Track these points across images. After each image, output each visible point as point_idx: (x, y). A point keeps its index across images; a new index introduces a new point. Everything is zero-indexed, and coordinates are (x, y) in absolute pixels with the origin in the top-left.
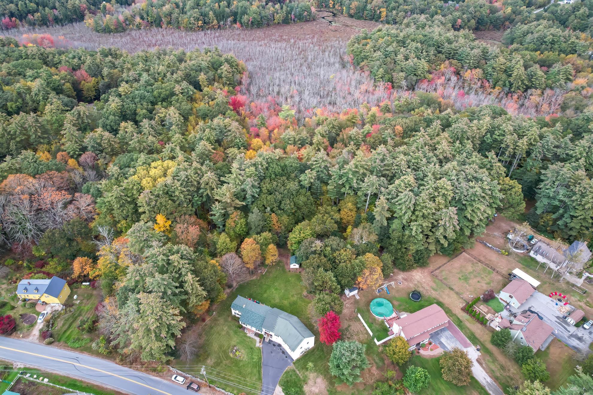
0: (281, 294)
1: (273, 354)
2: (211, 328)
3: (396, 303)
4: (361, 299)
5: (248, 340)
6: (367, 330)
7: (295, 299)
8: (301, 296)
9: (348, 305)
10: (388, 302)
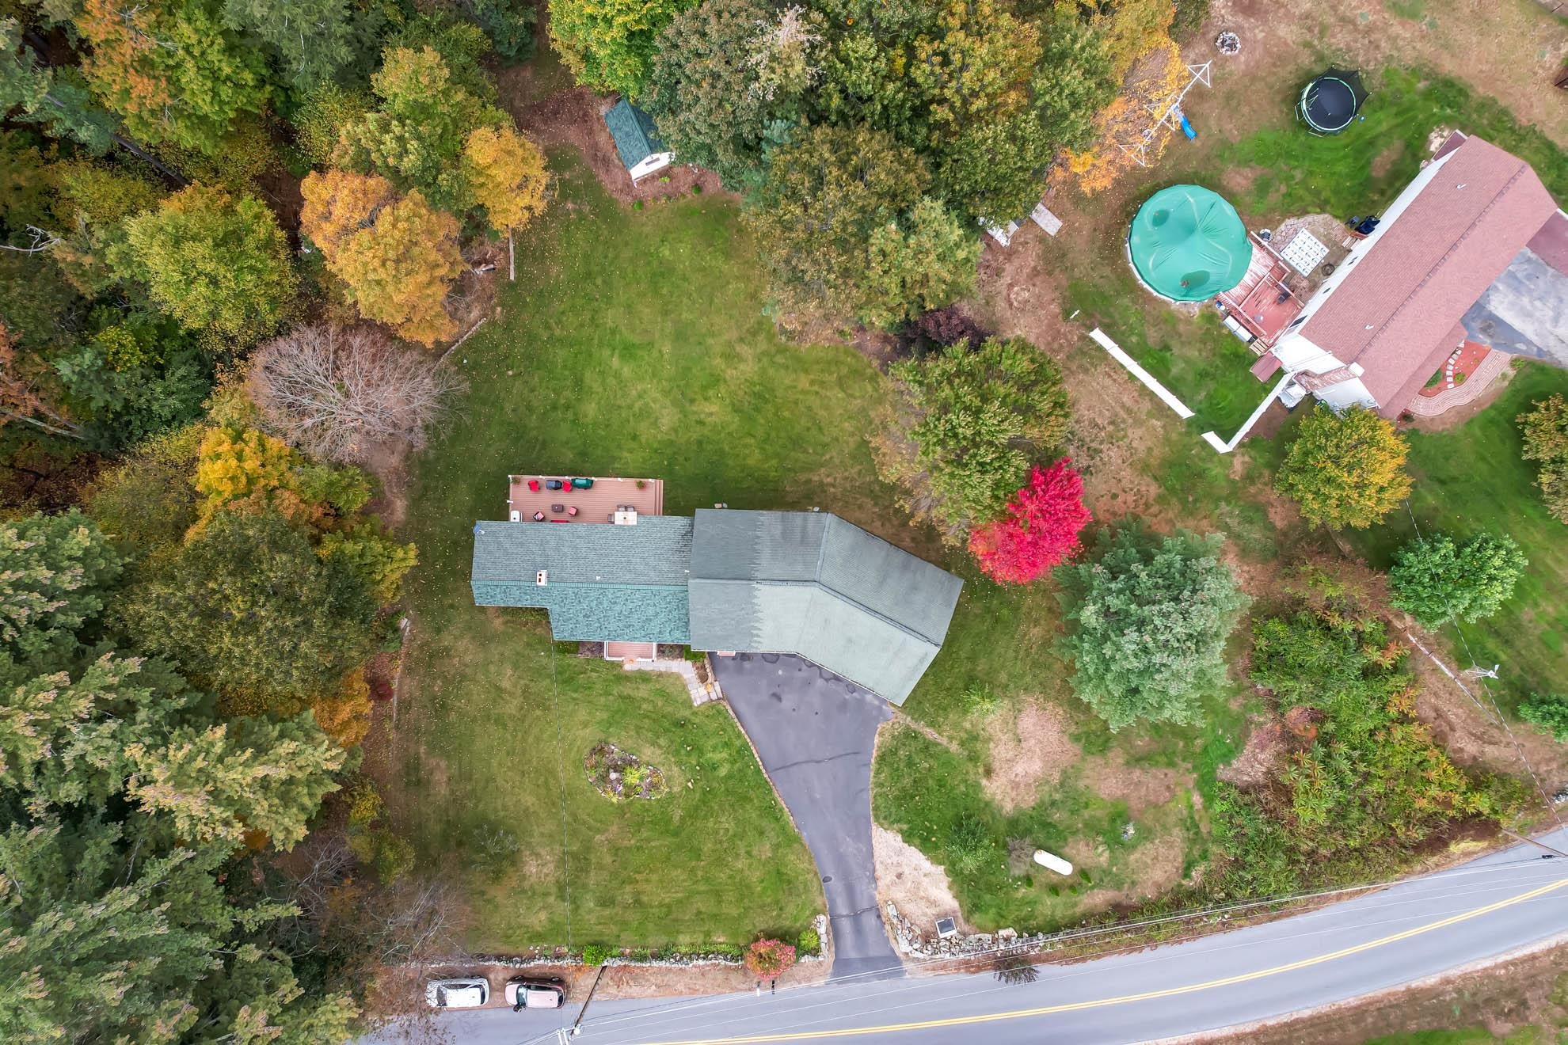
0: (669, 370)
1: (788, 702)
2: (442, 708)
3: (1240, 179)
4: (1068, 230)
5: (643, 691)
6: (1152, 395)
7: (748, 368)
8: (771, 337)
9: (1020, 294)
10: (1207, 196)
